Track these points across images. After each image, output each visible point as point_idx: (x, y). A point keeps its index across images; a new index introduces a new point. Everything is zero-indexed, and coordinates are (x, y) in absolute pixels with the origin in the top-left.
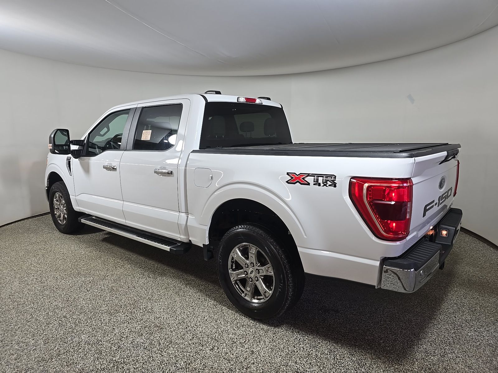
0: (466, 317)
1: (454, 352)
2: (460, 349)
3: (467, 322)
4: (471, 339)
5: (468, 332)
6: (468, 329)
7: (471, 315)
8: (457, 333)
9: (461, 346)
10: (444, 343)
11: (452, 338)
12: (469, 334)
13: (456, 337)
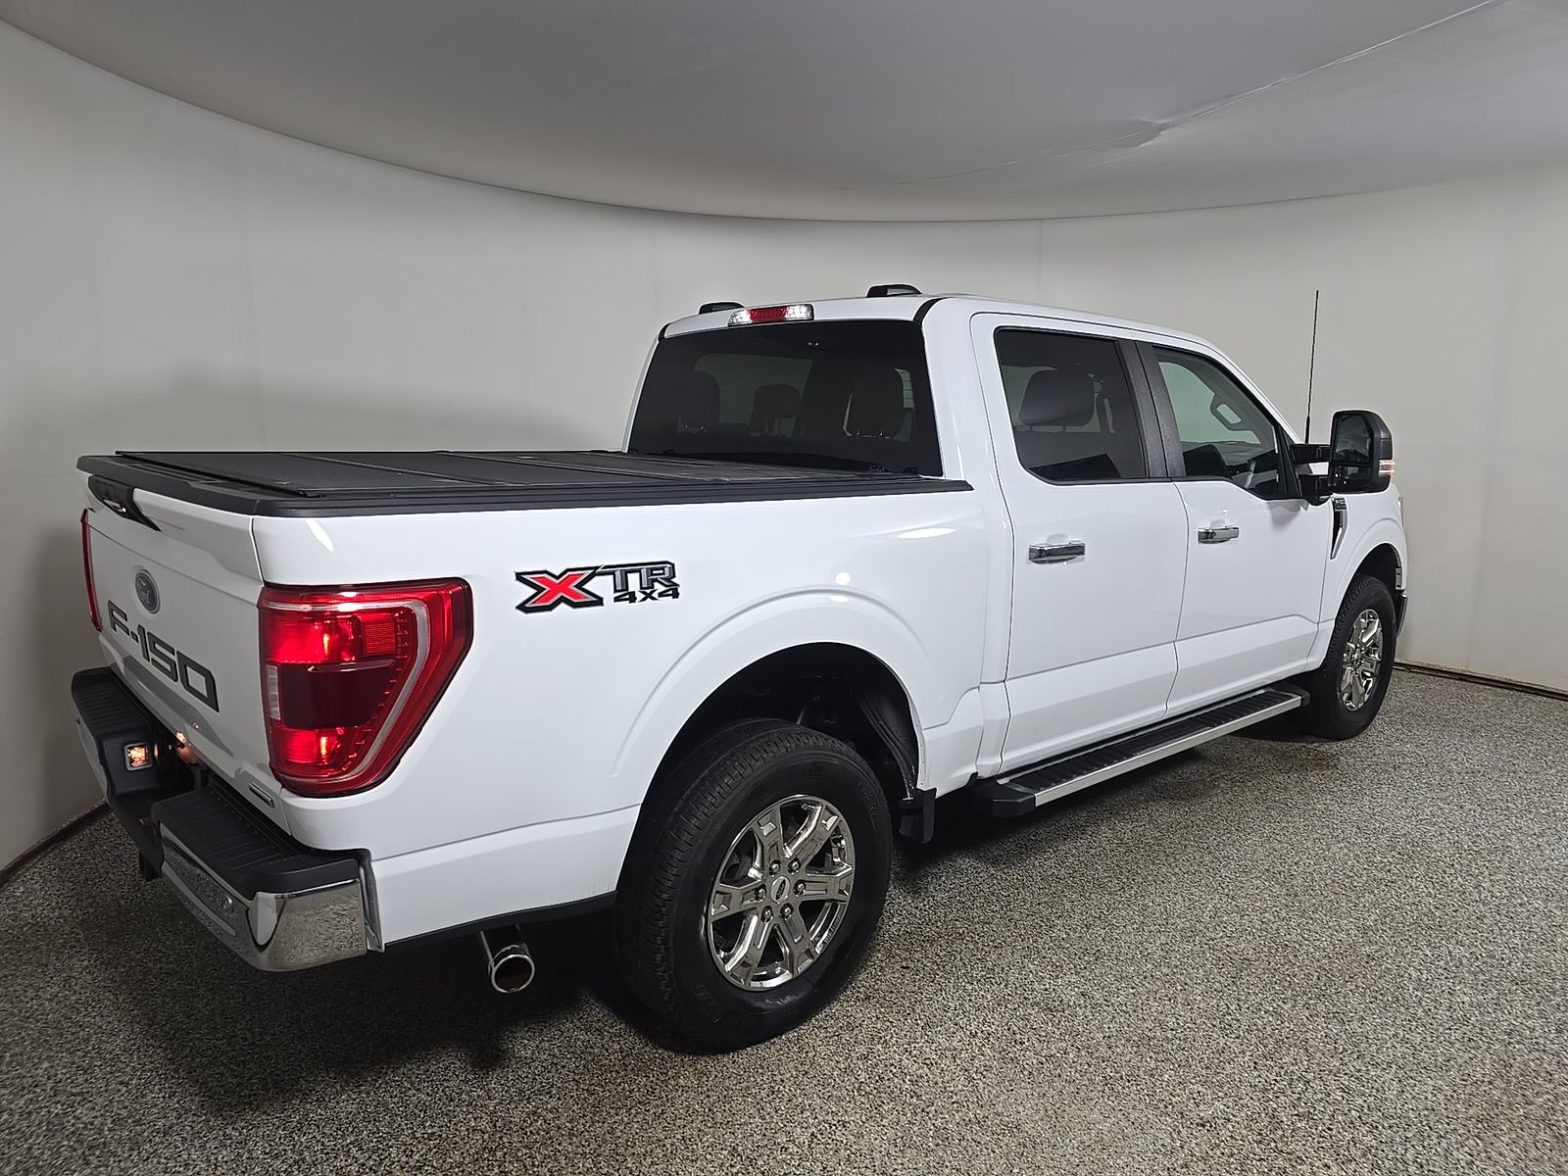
0: (94, 1109)
1: (51, 1000)
2: (42, 1015)
3: (79, 1094)
4: (34, 1054)
5: (52, 1067)
6: (60, 1076)
7: (85, 1128)
8: (79, 1043)
9: (45, 1023)
10: (90, 1002)
11: (80, 1026)
12: (46, 1065)
13: (72, 1034)
